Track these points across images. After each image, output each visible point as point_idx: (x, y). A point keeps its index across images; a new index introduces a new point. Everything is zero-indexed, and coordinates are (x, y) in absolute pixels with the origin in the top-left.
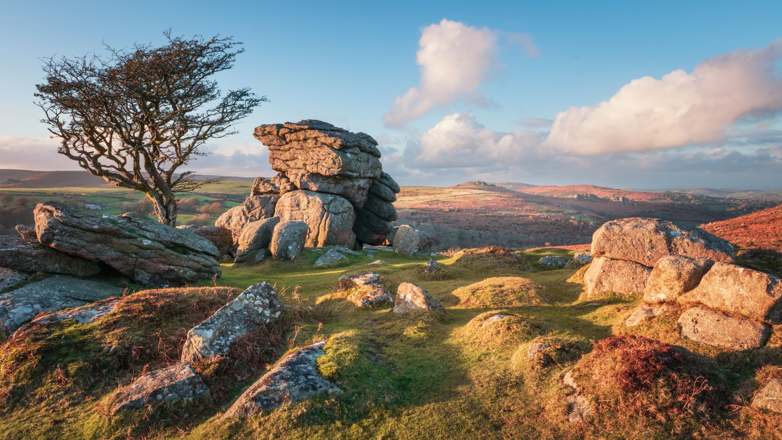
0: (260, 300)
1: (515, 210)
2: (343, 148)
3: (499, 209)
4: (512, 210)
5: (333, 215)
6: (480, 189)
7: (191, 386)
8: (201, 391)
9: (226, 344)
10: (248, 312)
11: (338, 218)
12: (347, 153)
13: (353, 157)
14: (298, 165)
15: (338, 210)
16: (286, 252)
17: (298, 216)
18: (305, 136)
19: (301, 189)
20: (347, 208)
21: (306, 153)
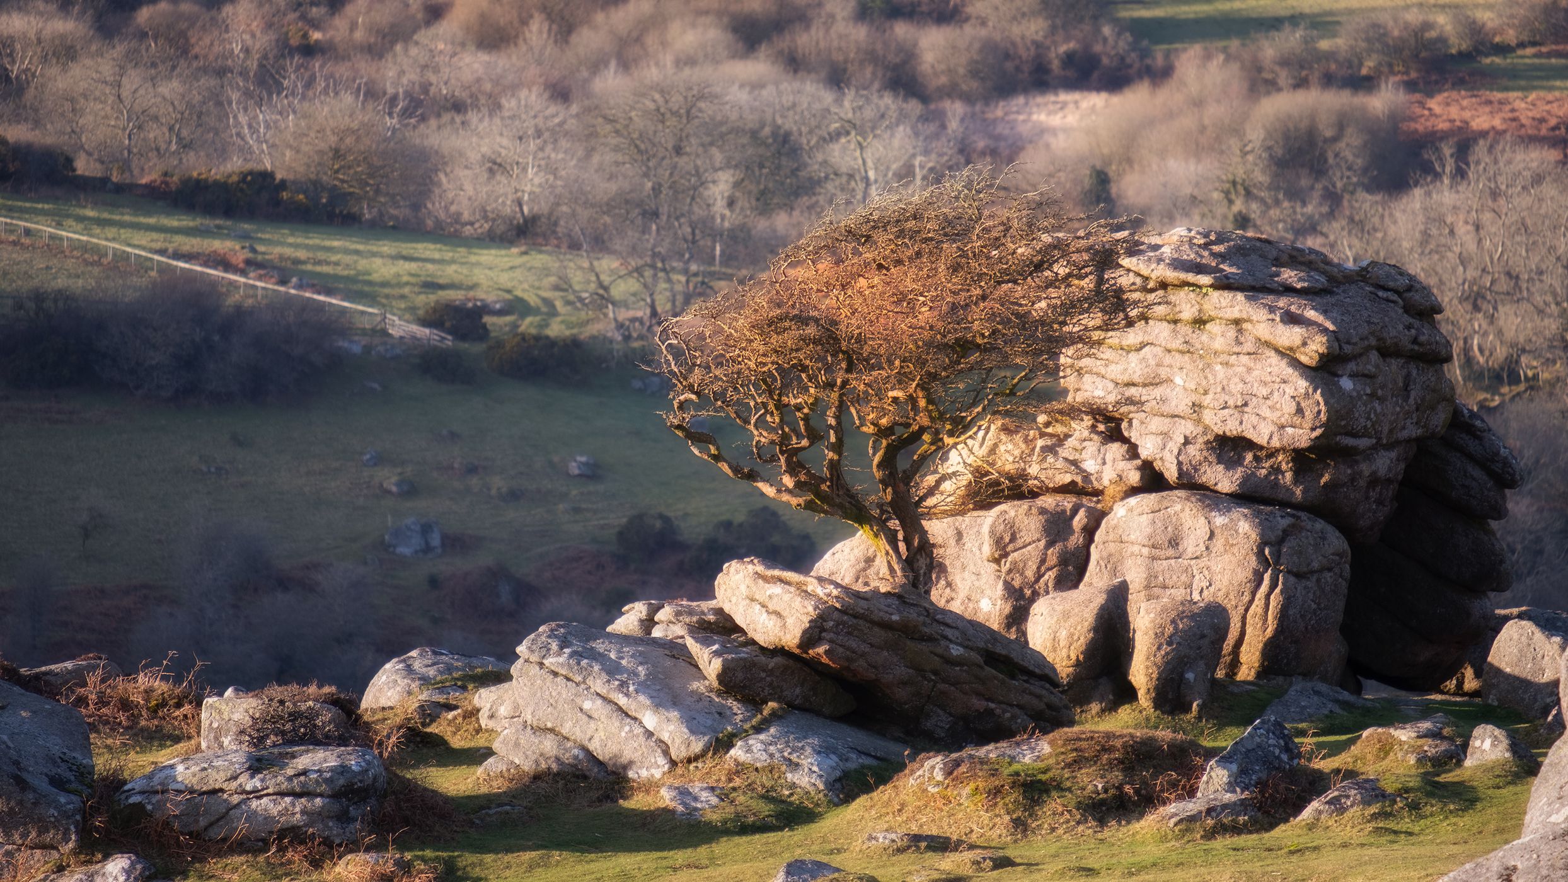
2: (1328, 362)
5: (1291, 579)
9: (1250, 782)
10: (1262, 751)
11: (1305, 588)
12: (1342, 376)
13: (1359, 387)
14: (1174, 403)
15: (1309, 565)
16: (1179, 687)
17: (1174, 577)
18: (1200, 311)
19: (1179, 486)
20: (1333, 554)
21: (1203, 370)
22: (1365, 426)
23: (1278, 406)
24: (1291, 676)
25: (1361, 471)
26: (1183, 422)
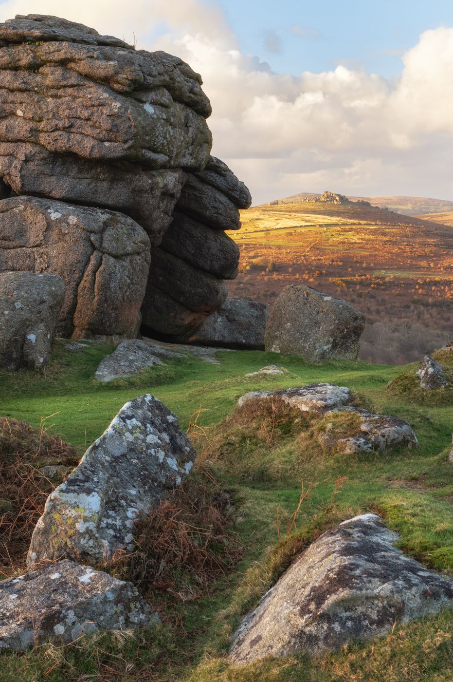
0: (154, 434)
1: (419, 268)
2: (135, 90)
3: (380, 266)
4: (412, 268)
5: (112, 260)
6: (331, 214)
7: (120, 607)
8: (142, 617)
9: (125, 526)
10: (138, 459)
11: (122, 266)
12: (145, 102)
13: (158, 112)
14: (16, 131)
15: (124, 248)
16: (22, 348)
17: (21, 262)
18: (34, 58)
19: (23, 193)
20: (141, 242)
21: (38, 102)
22: (163, 144)
23: (97, 124)
24: (111, 335)
25: (158, 183)
26: (24, 145)
